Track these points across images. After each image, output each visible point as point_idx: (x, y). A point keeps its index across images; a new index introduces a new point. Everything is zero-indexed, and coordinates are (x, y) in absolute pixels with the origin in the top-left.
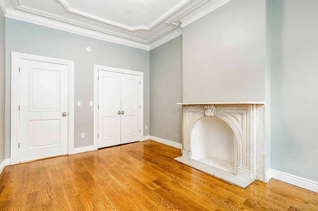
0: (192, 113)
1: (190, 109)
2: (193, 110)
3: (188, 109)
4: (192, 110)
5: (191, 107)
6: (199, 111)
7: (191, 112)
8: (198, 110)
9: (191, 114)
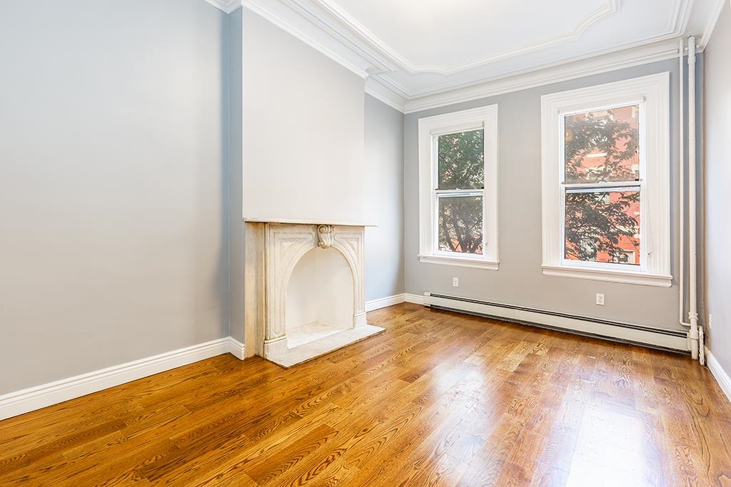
0: (291, 244)
1: (285, 233)
2: (293, 236)
3: (279, 233)
4: (290, 236)
5: (287, 230)
6: (304, 239)
7: (286, 240)
8: (302, 236)
9: (287, 244)
